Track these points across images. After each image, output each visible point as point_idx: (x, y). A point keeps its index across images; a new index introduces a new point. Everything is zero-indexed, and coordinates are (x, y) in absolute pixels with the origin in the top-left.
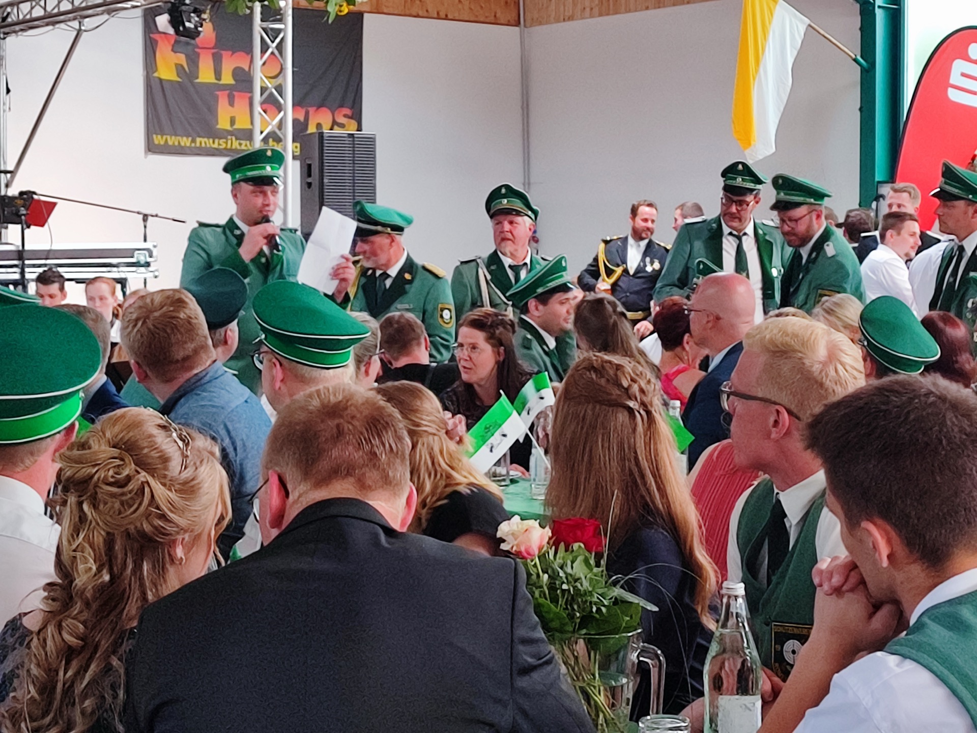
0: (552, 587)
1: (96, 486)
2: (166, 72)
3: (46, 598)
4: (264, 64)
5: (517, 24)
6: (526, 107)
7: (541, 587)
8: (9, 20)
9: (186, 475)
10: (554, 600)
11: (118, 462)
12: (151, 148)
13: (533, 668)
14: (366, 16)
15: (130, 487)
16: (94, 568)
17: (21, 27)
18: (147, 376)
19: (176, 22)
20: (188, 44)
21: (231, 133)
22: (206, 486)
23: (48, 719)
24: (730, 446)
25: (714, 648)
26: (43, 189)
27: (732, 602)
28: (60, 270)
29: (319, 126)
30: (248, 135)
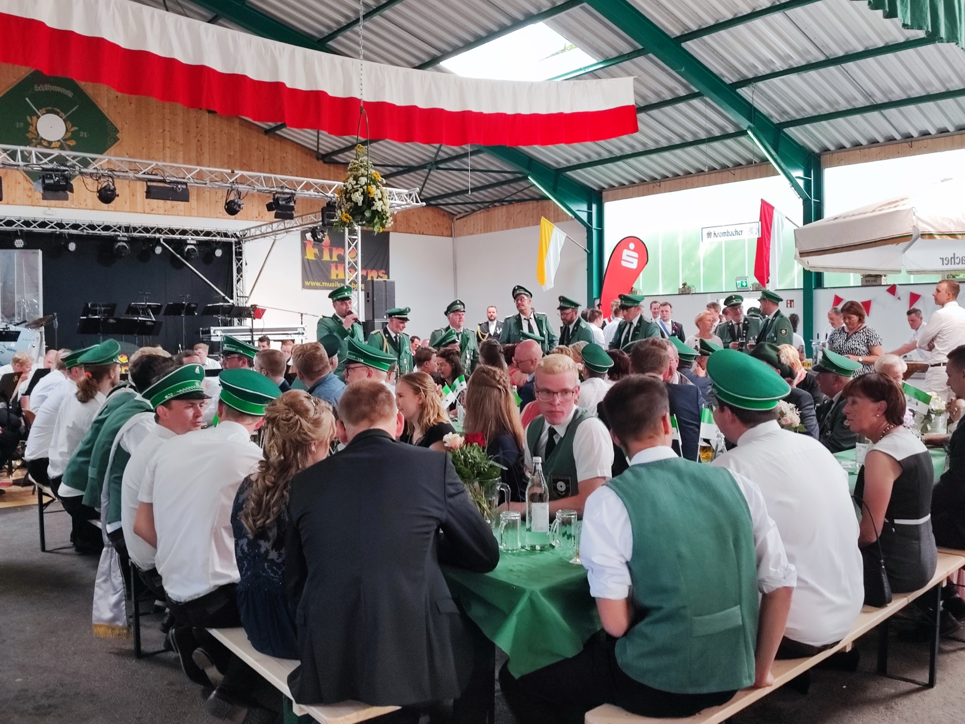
0: (465, 460)
1: (278, 420)
2: (310, 256)
3: (259, 467)
4: (350, 252)
5: (451, 236)
6: (455, 269)
7: (461, 461)
8: (247, 236)
9: (316, 416)
10: (466, 466)
11: (287, 411)
12: (304, 287)
13: (456, 494)
14: (391, 233)
15: (292, 421)
16: (277, 454)
17: (252, 238)
18: (303, 377)
19: (314, 236)
20: (319, 245)
21: (337, 280)
22: (324, 422)
23: (259, 517)
24: (536, 403)
25: (530, 484)
26: (261, 305)
27: (537, 466)
28: (268, 336)
29: (372, 277)
30: (343, 281)
